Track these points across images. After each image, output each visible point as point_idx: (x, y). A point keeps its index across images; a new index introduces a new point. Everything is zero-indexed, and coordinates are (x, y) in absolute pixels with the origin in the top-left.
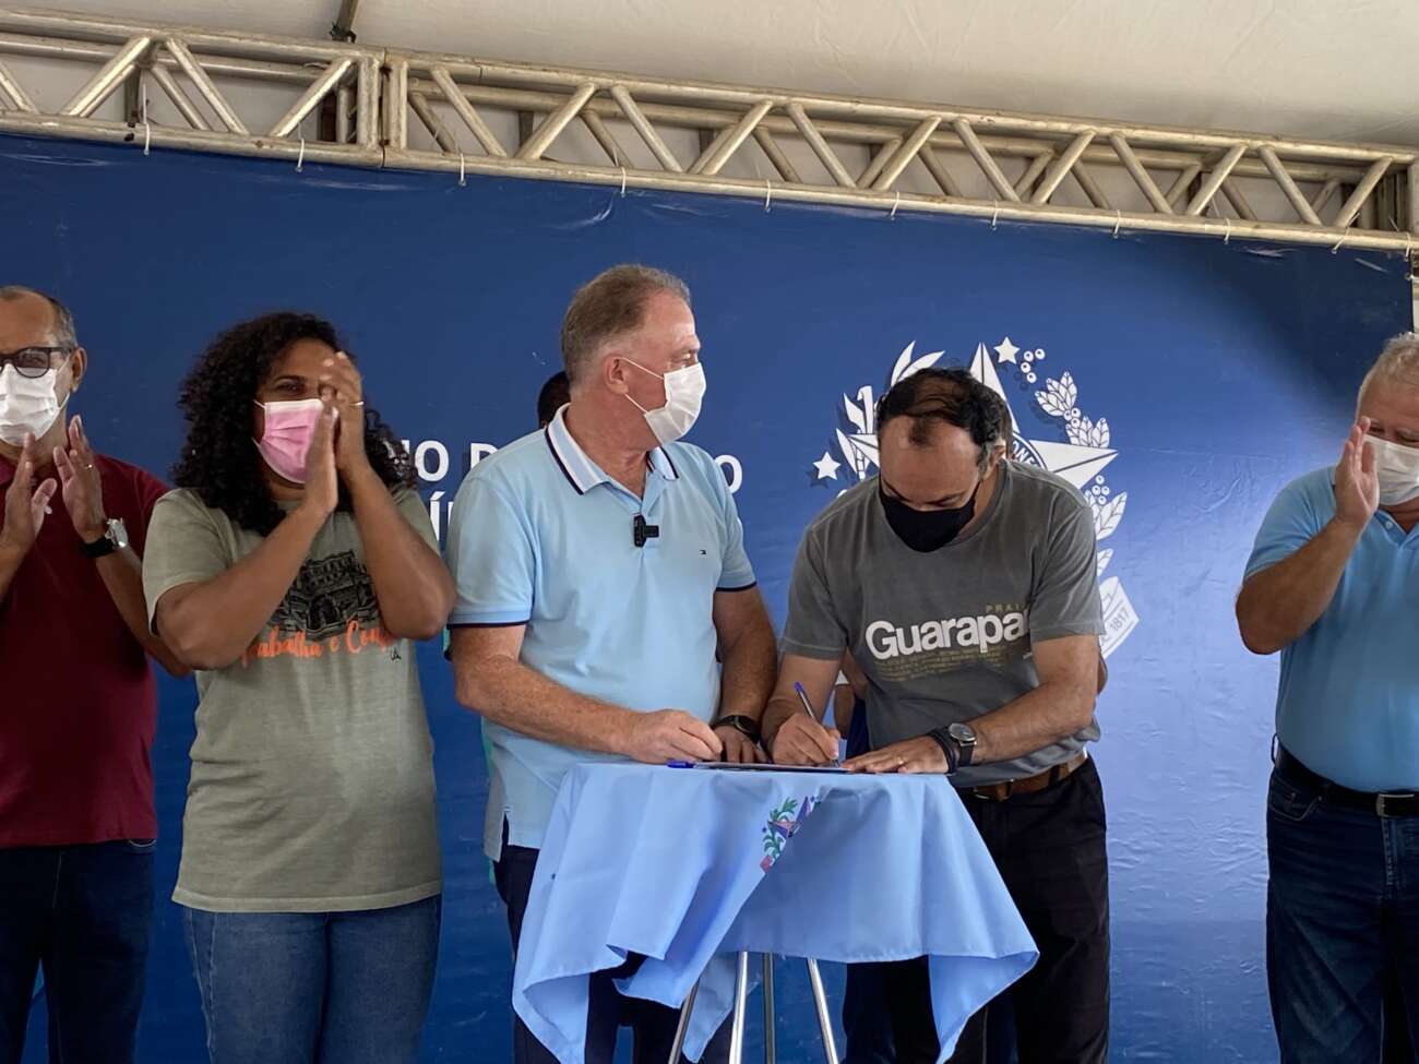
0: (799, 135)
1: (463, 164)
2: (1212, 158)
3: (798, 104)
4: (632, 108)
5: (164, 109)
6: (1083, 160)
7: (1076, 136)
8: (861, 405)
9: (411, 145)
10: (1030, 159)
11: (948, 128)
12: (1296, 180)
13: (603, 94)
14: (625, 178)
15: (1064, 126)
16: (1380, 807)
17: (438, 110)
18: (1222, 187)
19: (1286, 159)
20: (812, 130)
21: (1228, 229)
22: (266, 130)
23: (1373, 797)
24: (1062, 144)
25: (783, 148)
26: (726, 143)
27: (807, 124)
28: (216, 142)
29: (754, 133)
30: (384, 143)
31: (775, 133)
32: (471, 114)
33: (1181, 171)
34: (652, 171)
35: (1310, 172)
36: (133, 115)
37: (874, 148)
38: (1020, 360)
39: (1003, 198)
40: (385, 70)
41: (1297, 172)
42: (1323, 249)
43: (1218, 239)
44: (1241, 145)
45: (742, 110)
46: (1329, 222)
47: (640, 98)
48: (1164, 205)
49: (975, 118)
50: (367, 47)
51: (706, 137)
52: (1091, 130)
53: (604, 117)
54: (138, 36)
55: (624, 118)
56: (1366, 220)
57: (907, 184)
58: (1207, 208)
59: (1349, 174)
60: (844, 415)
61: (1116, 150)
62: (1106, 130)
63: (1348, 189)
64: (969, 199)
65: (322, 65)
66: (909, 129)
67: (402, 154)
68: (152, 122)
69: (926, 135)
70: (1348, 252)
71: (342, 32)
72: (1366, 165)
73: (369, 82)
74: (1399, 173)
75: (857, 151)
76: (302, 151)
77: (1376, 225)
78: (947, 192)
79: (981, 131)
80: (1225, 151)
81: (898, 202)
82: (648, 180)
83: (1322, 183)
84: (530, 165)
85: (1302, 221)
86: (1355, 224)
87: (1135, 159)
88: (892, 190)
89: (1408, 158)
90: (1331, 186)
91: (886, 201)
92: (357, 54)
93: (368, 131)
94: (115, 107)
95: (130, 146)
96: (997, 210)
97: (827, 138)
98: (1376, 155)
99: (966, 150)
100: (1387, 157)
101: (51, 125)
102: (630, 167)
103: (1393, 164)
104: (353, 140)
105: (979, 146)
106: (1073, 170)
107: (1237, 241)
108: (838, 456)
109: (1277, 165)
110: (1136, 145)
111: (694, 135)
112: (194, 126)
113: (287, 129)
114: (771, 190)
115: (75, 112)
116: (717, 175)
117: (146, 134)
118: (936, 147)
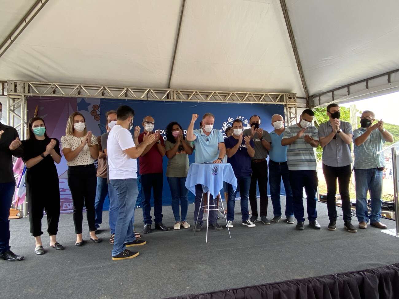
0: (217, 95)
1: (182, 100)
2: (262, 95)
3: (217, 92)
4: (199, 93)
5: (151, 96)
6: (248, 96)
7: (247, 94)
8: (224, 124)
9: (176, 99)
10: (242, 96)
11: (233, 94)
12: (271, 97)
13: (196, 92)
14: (199, 101)
15: (246, 93)
16: (279, 164)
17: (179, 95)
18: (263, 98)
19: (270, 95)
20: (218, 95)
21: (264, 103)
22: (161, 98)
23: (278, 163)
24: (246, 94)
25: (216, 97)
26: (209, 97)
27: (218, 94)
28: (156, 100)
29: (212, 95)
30: (173, 99)
31: (215, 95)
32: (182, 95)
33: (259, 97)
34: (202, 100)
35: (273, 96)
36: (148, 97)
37: (225, 96)
38: (241, 118)
39: (239, 101)
40: (173, 91)
41: (272, 96)
42: (274, 104)
43: (263, 104)
44: (265, 94)
45: (211, 93)
46: (275, 101)
47: (200, 92)
48: (257, 101)
49: (236, 92)
50: (171, 89)
51: (207, 96)
52: (249, 93)
53: (196, 95)
54: (147, 89)
55: (198, 95)
56: (279, 101)
57: (229, 100)
58: (262, 101)
59: (277, 96)
60: (223, 125)
61: (251, 95)
62: (250, 93)
63: (277, 98)
64: (235, 101)
65: (167, 91)
66: (229, 94)
67: (175, 100)
68: (150, 98)
69: (231, 94)
70: (277, 104)
71: (169, 87)
72: (279, 95)
73: (171, 93)
74: (283, 96)
75: (224, 96)
76: (165, 100)
77: (280, 101)
78: (233, 100)
79: (237, 94)
80: (263, 94)
81: (228, 102)
82: (201, 101)
83: (274, 97)
84: (189, 100)
85: (272, 102)
86: (278, 101)
87: (253, 96)
88: (227, 101)
89: (283, 94)
90: (275, 97)
91: (227, 102)
92: (170, 90)
93: (172, 98)
94: (146, 97)
95: (147, 101)
96: (239, 102)
97: (220, 95)
98: (280, 94)
99: (235, 96)
100: (281, 94)
101: (139, 99)
102: (199, 100)
103: (282, 95)
104: (170, 99)
105: (236, 95)
106: (247, 97)
107: (265, 104)
108: (222, 129)
109: (269, 95)
110: (253, 94)
111: (206, 96)
112: (154, 98)
113: (163, 98)
114: (214, 102)
115: (142, 97)
116: (208, 100)
117: (149, 99)
118: (232, 96)
